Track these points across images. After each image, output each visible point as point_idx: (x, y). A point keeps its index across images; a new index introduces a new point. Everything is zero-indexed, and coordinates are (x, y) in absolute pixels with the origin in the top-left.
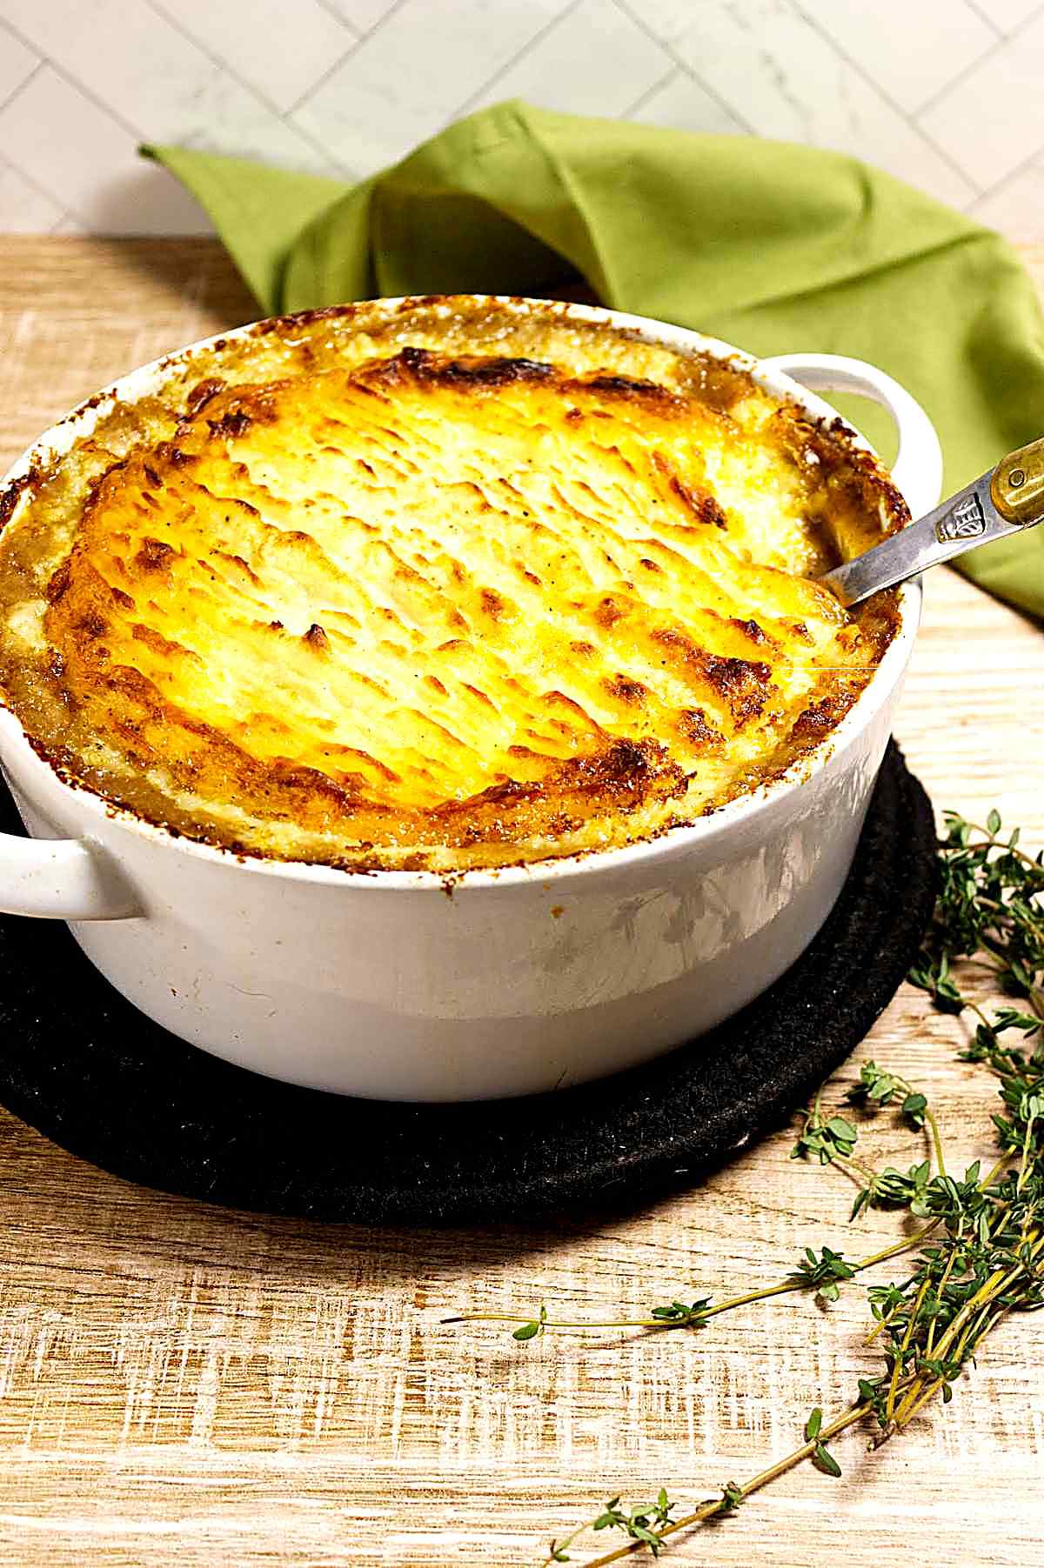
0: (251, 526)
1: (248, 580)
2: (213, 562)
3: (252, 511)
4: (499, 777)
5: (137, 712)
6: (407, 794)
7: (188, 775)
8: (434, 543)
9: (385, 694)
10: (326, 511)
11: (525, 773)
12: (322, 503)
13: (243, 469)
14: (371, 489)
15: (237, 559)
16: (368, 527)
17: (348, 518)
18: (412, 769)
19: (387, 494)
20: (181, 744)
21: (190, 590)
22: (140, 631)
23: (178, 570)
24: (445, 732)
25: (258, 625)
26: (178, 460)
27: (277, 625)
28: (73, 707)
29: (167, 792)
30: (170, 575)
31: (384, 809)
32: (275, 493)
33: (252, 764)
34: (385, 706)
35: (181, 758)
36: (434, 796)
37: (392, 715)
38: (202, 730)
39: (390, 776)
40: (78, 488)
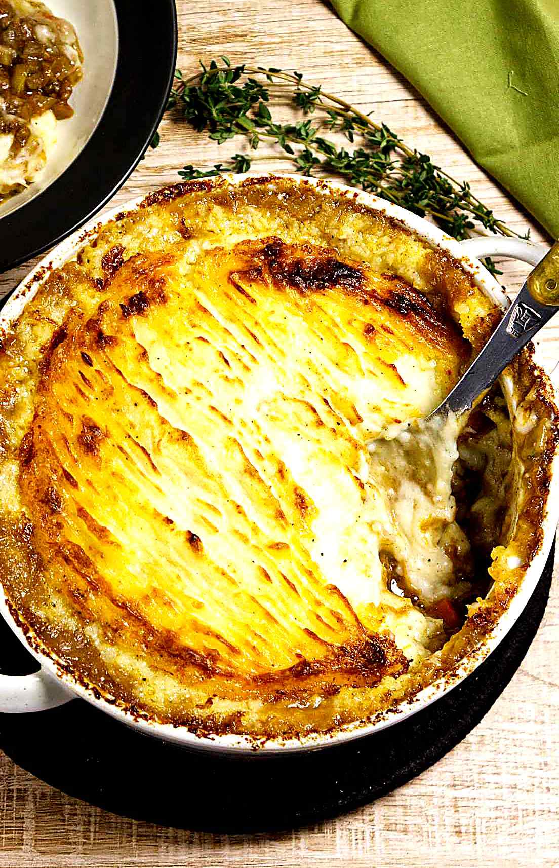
0: (151, 417)
1: (150, 466)
2: (126, 445)
3: (153, 403)
4: (299, 656)
5: (82, 584)
6: (244, 664)
7: (113, 632)
8: (267, 440)
9: (233, 582)
10: (199, 399)
11: (314, 653)
12: (197, 391)
13: (144, 354)
14: (227, 378)
15: (143, 449)
16: (225, 418)
17: (213, 408)
18: (247, 643)
19: (237, 384)
20: (110, 613)
21: (113, 474)
22: (82, 513)
23: (104, 451)
24: (268, 614)
25: (157, 514)
26: (102, 340)
27: (169, 521)
28: (41, 566)
29: (97, 643)
30: (100, 458)
31: (230, 676)
32: (166, 382)
33: (151, 631)
34: (234, 589)
35: (110, 621)
36: (258, 666)
37: (237, 595)
38: (123, 606)
39: (233, 650)
40: (33, 351)
